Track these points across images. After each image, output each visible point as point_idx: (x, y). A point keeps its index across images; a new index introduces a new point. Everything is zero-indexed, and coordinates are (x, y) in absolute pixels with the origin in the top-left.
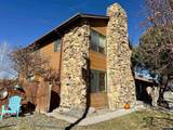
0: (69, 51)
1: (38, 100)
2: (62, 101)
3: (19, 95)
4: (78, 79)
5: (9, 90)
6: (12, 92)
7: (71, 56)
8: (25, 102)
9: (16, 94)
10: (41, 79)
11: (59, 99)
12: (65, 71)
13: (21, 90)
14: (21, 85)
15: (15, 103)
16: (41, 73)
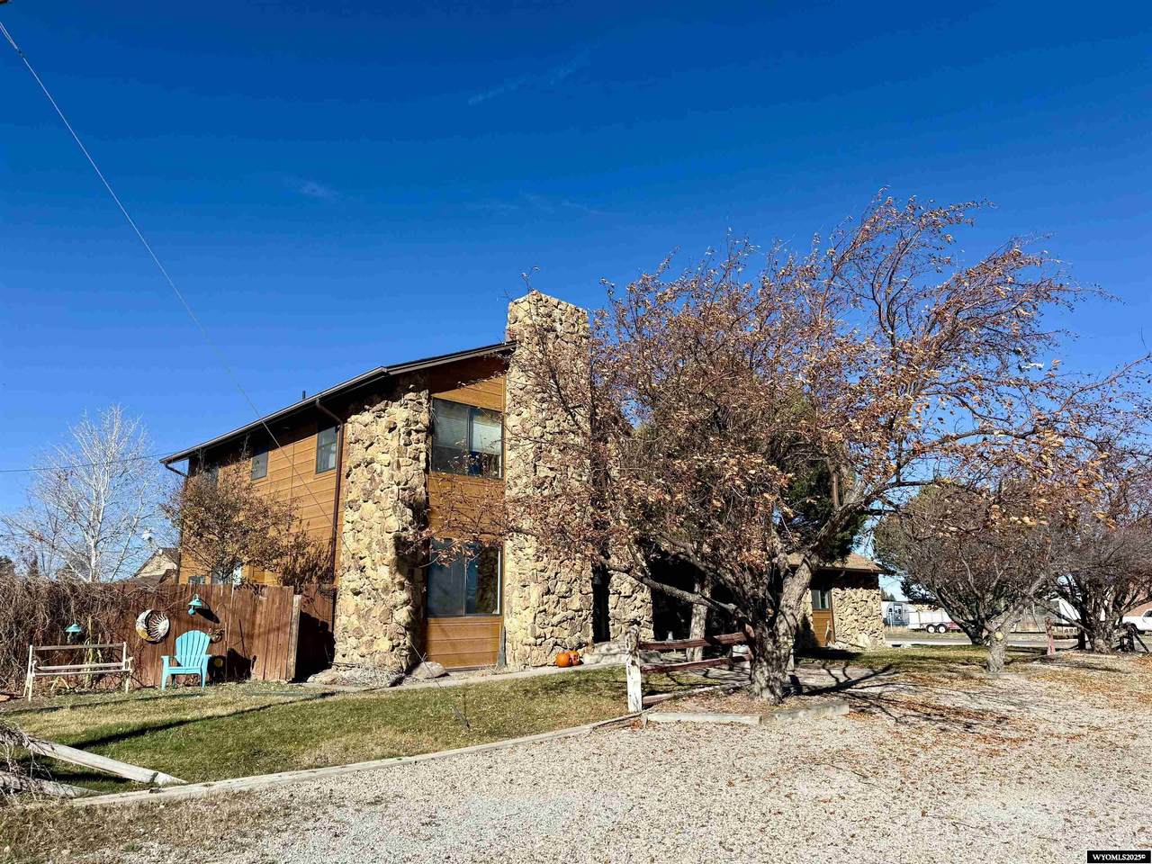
0: (361, 475)
1: (258, 644)
2: (339, 647)
3: (203, 628)
4: (384, 574)
5: (176, 615)
6: (182, 621)
7: (368, 496)
8: (220, 651)
9: (193, 625)
10: (270, 579)
11: (329, 641)
12: (348, 543)
13: (206, 613)
14: (206, 597)
15: (194, 650)
16: (264, 557)
